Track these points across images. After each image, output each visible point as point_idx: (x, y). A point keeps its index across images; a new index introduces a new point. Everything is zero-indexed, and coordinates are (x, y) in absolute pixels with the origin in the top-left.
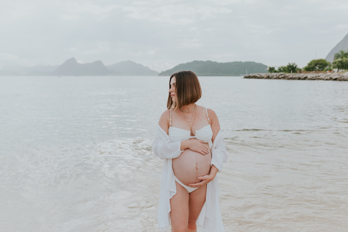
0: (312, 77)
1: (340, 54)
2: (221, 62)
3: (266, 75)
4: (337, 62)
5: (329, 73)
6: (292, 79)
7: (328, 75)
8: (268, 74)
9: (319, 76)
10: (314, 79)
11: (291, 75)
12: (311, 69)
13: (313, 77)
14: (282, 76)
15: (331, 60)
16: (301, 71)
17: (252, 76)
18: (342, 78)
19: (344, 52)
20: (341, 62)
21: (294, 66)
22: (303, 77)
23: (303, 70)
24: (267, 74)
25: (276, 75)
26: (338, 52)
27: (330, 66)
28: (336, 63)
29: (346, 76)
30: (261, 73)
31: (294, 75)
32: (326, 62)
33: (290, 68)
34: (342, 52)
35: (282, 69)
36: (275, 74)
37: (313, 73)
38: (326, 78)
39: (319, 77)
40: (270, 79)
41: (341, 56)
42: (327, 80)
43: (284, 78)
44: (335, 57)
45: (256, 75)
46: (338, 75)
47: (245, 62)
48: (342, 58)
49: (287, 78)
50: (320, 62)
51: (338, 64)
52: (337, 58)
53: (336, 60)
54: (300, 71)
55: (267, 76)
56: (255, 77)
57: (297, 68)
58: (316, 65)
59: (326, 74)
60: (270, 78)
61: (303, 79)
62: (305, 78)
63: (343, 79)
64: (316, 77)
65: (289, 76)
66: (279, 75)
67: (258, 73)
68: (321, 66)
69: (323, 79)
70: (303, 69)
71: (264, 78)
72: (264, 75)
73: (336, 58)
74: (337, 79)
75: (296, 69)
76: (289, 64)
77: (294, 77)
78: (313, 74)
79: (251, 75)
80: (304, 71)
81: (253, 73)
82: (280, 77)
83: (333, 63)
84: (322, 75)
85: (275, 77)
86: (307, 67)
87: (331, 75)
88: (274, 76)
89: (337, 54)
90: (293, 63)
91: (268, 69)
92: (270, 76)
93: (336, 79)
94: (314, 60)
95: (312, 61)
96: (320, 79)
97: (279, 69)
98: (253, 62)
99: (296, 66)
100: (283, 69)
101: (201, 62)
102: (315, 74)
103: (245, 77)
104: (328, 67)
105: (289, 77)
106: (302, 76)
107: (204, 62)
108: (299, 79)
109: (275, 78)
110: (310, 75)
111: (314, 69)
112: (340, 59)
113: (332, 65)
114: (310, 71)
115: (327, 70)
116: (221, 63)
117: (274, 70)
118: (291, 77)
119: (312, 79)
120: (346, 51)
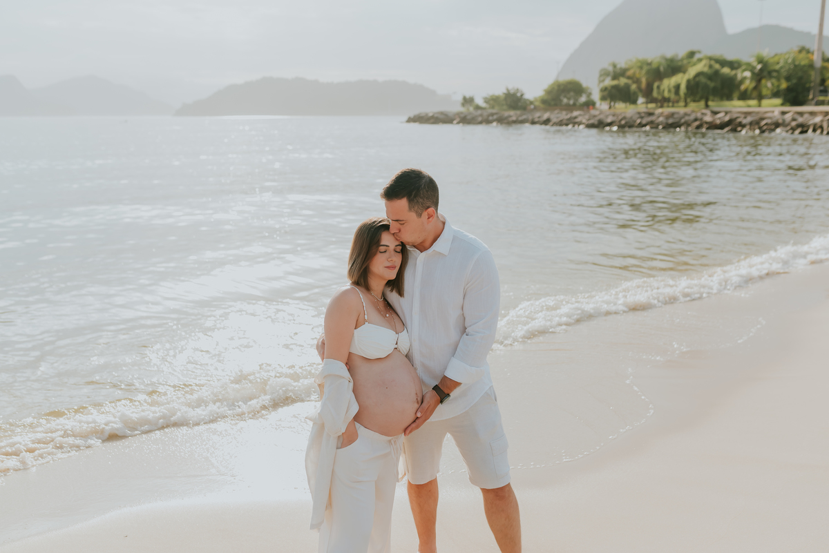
3: (457, 114)
5: (593, 112)
6: (516, 124)
7: (595, 116)
8: (461, 113)
9: (576, 118)
10: (567, 125)
11: (513, 114)
12: (553, 102)
13: (561, 121)
14: (495, 117)
16: (534, 107)
17: (424, 118)
18: (623, 122)
19: (618, 66)
20: (615, 87)
21: (519, 95)
22: (541, 119)
23: (537, 104)
25: (481, 115)
28: (606, 89)
29: (631, 118)
31: (521, 116)
32: (581, 86)
33: (509, 100)
34: (615, 66)
35: (492, 102)
36: (479, 112)
37: (559, 111)
39: (578, 120)
40: (470, 123)
41: (611, 74)
42: (594, 126)
43: (502, 121)
44: (601, 76)
48: (615, 77)
49: (505, 121)
50: (569, 86)
51: (610, 91)
52: (603, 81)
53: (604, 84)
54: (532, 106)
55: (460, 117)
56: (434, 120)
57: (525, 99)
58: (562, 92)
59: (587, 113)
60: (468, 121)
61: (542, 124)
62: (547, 122)
63: (626, 123)
64: (569, 119)
65: (510, 116)
66: (489, 116)
67: (440, 111)
70: (537, 101)
71: (455, 122)
73: (602, 78)
75: (523, 101)
76: (508, 90)
77: (520, 119)
79: (422, 113)
80: (540, 106)
82: (491, 118)
83: (599, 90)
84: (580, 115)
85: (480, 119)
86: (544, 96)
87: (600, 114)
89: (605, 69)
90: (516, 88)
91: (460, 100)
92: (468, 118)
94: (557, 82)
95: (553, 84)
96: (578, 123)
97: (485, 103)
99: (522, 95)
100: (495, 100)
101: (281, 80)
102: (564, 113)
104: (584, 98)
105: (511, 119)
106: (539, 117)
108: (533, 123)
109: (481, 123)
110: (556, 116)
112: (608, 82)
117: (473, 104)
118: (514, 118)
119: (560, 123)
120: (622, 64)
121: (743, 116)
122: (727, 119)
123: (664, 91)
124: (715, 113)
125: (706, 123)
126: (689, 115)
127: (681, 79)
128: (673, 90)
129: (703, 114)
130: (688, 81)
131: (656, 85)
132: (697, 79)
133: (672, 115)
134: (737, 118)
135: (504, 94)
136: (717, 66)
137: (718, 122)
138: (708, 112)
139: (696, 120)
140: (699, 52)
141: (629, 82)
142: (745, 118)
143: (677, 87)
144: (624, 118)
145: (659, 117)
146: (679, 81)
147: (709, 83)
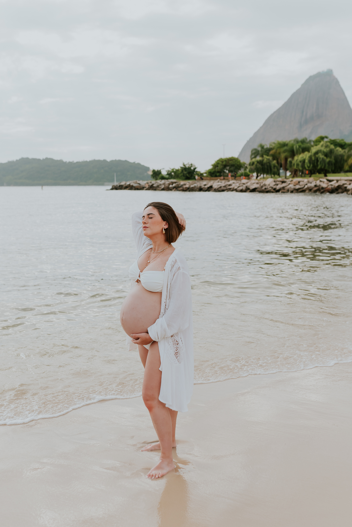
0: (219, 186)
1: (260, 149)
2: (71, 161)
3: (148, 183)
4: (256, 163)
5: (244, 181)
6: (189, 191)
7: (244, 184)
8: (151, 183)
9: (230, 185)
10: (223, 191)
11: (188, 183)
12: (218, 174)
13: (221, 187)
14: (174, 185)
15: (246, 160)
16: (203, 178)
17: (125, 186)
18: (264, 188)
19: (265, 147)
20: (260, 162)
21: (192, 168)
22: (206, 187)
23: (205, 175)
24: (149, 181)
25: (164, 184)
26: (256, 146)
27: (246, 167)
28: (253, 163)
29: (269, 185)
30: (139, 181)
31: (192, 185)
32: (239, 162)
33: (185, 173)
34: (262, 147)
35: (173, 174)
36: (163, 181)
37: (220, 179)
38: (241, 188)
39: (230, 187)
40: (155, 190)
41: (260, 152)
42: (242, 191)
43: (177, 188)
44: (252, 154)
45: (132, 183)
46: (257, 183)
47: (112, 161)
48: (262, 156)
49: (181, 188)
50: (230, 162)
51: (256, 165)
52: (255, 157)
53: (254, 160)
54: (201, 177)
55: (149, 185)
56: (130, 187)
57: (197, 171)
58: (225, 166)
59: (239, 182)
60: (154, 188)
61: (206, 191)
62: (210, 189)
63: (265, 189)
64: (225, 186)
65: (185, 185)
66: (169, 184)
67: (135, 181)
68: (232, 169)
69: (236, 190)
70: (205, 173)
71: (145, 189)
72: (145, 184)
73: (253, 156)
74: (257, 190)
75: (195, 173)
76: (184, 165)
77: (192, 186)
78: (221, 182)
79: (123, 183)
80: (207, 176)
81: (127, 181)
82: (171, 186)
83: (250, 164)
84: (234, 183)
85: (163, 187)
86: (212, 169)
87: (247, 183)
88: (160, 185)
89: (255, 149)
90: (190, 163)
91: (151, 173)
92: (154, 186)
93: (254, 190)
94: (221, 159)
95: (219, 160)
96: (231, 190)
97: (168, 174)
98: (126, 161)
99: (195, 168)
100: (175, 172)
101: (34, 160)
102: (223, 181)
103: (113, 186)
104: (242, 171)
105: (184, 187)
106: (205, 185)
107: (39, 160)
108: (201, 189)
109: (163, 189)
110: (216, 183)
111: (222, 174)
112: (259, 158)
113: (249, 167)
114: (216, 176)
115: (242, 175)
116: (71, 163)
117: (160, 176)
118: (187, 186)
119: (220, 190)
120: (267, 145)
121: (348, 183)
122: (337, 185)
123: (294, 164)
124: (330, 181)
125: (323, 188)
126: (311, 183)
127: (306, 156)
128: (300, 164)
129: (321, 181)
130: (310, 157)
131: (289, 159)
132: (317, 156)
133: (299, 182)
134: (344, 184)
135: (181, 167)
136: (332, 147)
137: (330, 187)
138: (325, 180)
139: (316, 186)
140: (327, 137)
141: (270, 158)
142: (350, 184)
143: (303, 162)
144: (265, 185)
145: (289, 184)
146: (304, 157)
147: (325, 158)
